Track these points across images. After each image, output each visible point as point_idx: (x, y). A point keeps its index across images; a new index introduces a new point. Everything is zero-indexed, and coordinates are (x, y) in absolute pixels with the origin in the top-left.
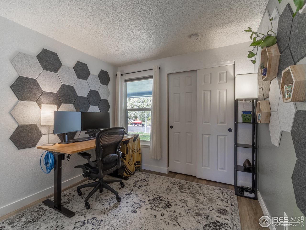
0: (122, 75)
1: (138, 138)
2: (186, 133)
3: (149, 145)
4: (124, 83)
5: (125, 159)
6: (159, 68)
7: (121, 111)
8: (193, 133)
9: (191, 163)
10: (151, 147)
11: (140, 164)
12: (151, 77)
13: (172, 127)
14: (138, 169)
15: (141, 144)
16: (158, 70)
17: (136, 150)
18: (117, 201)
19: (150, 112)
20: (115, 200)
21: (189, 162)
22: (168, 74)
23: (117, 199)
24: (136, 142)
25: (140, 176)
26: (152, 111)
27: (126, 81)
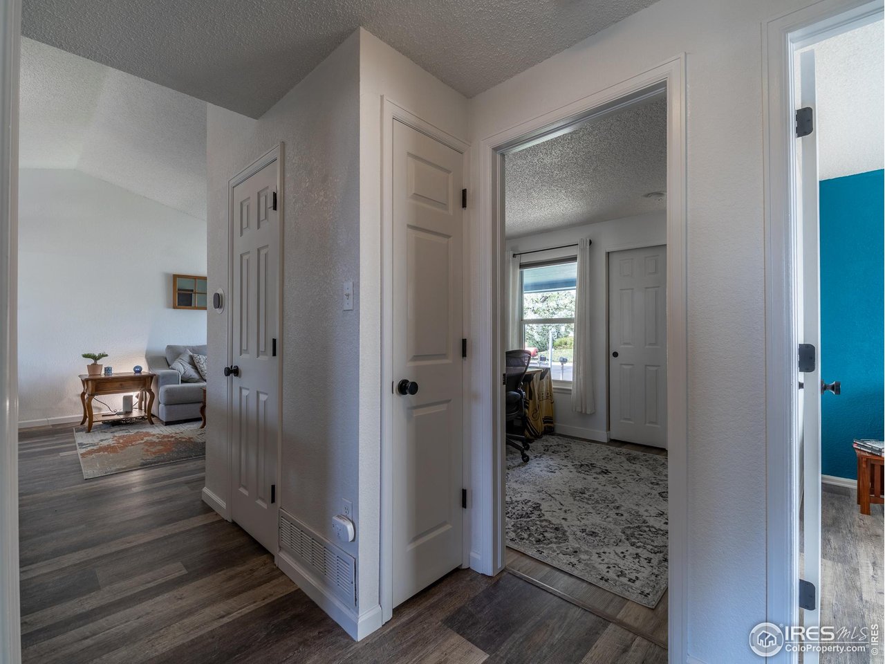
0: (514, 255)
1: (547, 375)
2: (646, 366)
3: (571, 388)
4: (518, 271)
5: (527, 408)
6: (591, 242)
7: (513, 323)
8: (659, 366)
9: (655, 423)
10: (574, 392)
11: (552, 423)
12: (573, 259)
13: (615, 354)
14: (550, 431)
15: (553, 386)
16: (588, 247)
17: (544, 395)
18: (523, 460)
19: (573, 325)
20: (520, 460)
21: (650, 422)
22: (608, 254)
23: (523, 458)
24: (544, 380)
25: (553, 441)
26: (576, 324)
27: (523, 266)
